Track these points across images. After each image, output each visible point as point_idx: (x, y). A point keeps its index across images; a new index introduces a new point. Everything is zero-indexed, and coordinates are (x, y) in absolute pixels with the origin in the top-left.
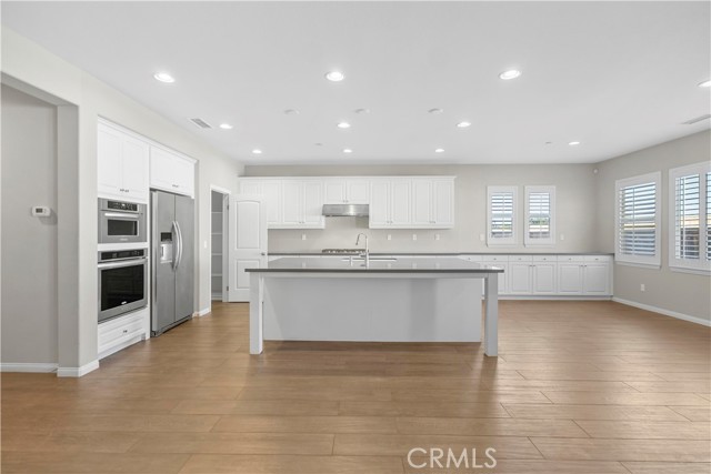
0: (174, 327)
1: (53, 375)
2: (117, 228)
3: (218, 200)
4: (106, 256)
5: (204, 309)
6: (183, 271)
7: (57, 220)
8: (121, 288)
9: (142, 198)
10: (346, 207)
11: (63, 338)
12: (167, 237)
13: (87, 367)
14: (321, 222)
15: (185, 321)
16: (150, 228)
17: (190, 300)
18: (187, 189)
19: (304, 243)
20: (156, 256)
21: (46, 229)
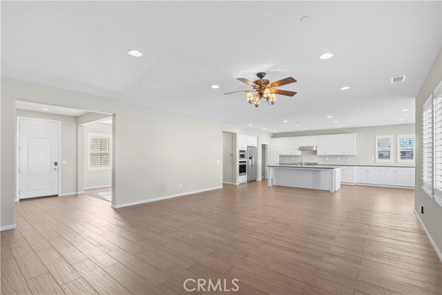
0: (252, 181)
1: (232, 185)
2: (242, 156)
3: (264, 147)
4: (240, 162)
5: (260, 179)
6: (255, 167)
7: (233, 155)
8: (243, 169)
9: (245, 149)
10: (313, 147)
11: (234, 179)
12: (251, 158)
13: (238, 184)
14: (300, 153)
15: (255, 181)
16: (247, 156)
17: (256, 175)
18: (255, 145)
19: (293, 161)
20: (249, 163)
21: (231, 157)
